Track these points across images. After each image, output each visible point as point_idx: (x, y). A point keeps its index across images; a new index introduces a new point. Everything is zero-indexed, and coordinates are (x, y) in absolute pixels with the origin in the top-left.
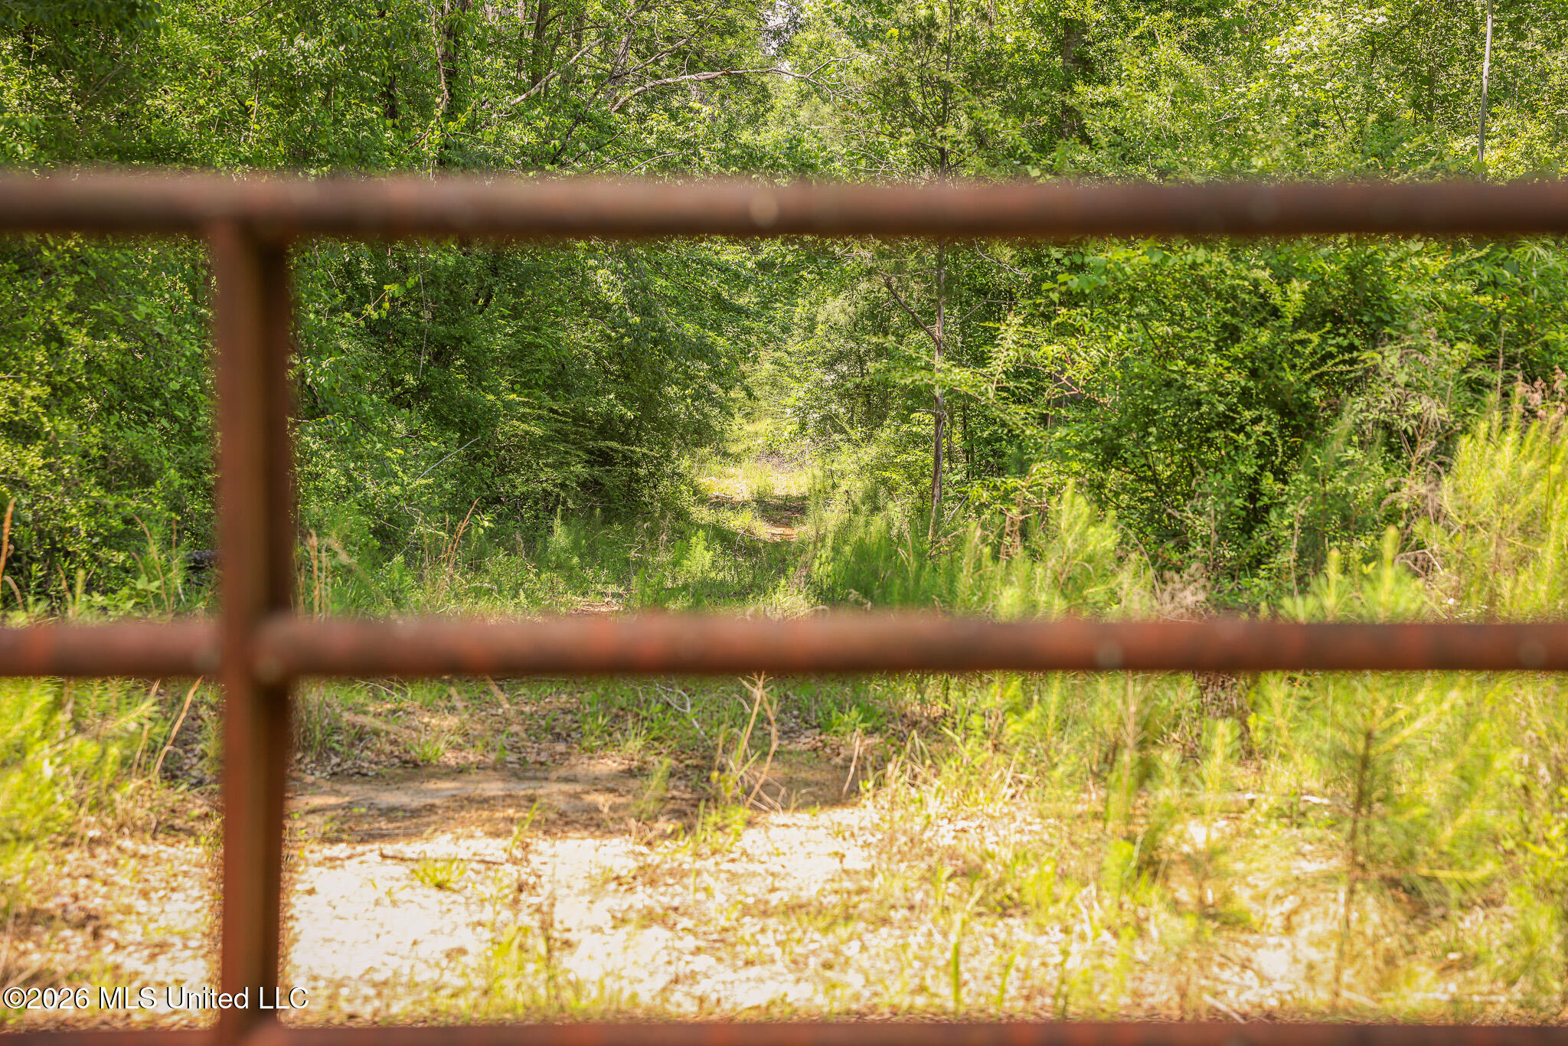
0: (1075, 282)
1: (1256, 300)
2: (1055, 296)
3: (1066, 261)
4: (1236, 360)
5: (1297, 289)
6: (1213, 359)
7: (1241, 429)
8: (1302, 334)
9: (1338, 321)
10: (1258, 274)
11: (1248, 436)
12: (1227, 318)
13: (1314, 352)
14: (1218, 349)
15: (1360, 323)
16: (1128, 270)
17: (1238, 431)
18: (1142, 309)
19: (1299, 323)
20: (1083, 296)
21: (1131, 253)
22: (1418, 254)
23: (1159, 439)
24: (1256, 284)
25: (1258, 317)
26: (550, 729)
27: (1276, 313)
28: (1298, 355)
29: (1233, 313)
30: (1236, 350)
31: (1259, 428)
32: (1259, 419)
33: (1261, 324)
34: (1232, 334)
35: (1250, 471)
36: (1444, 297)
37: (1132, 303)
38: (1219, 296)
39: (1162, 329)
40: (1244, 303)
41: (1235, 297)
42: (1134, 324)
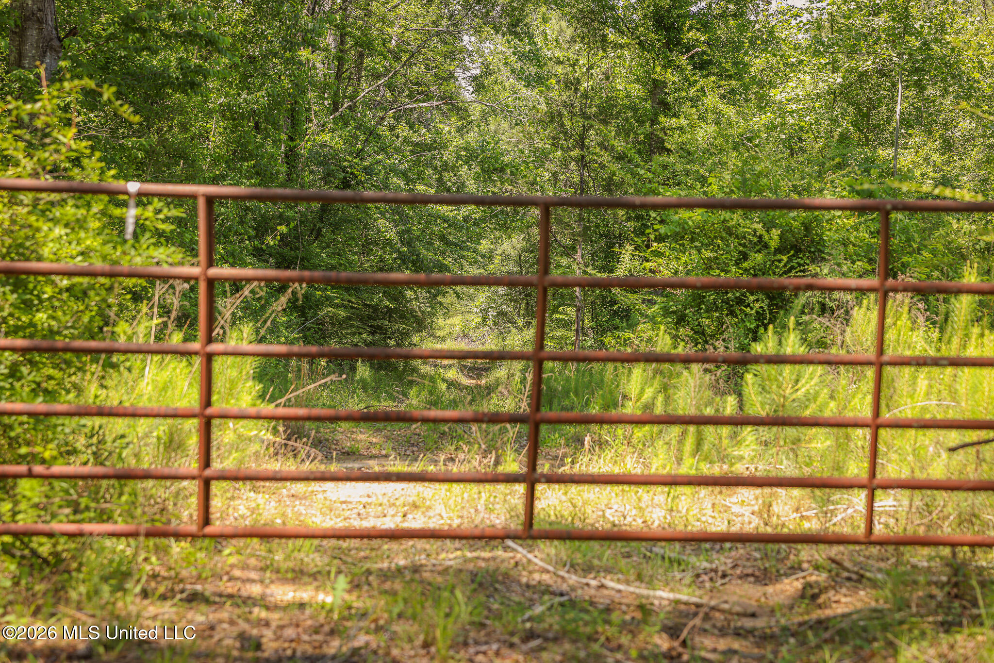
0: (663, 229)
1: (755, 239)
2: (652, 237)
3: (658, 218)
4: (746, 270)
5: (775, 233)
6: (734, 269)
7: (748, 305)
8: (779, 257)
9: (798, 250)
10: (756, 226)
11: (752, 309)
12: (741, 248)
13: (785, 266)
14: (737, 264)
15: (810, 252)
16: (690, 223)
17: (746, 307)
18: (697, 244)
19: (778, 251)
20: (667, 236)
21: (691, 214)
22: (839, 217)
23: (707, 311)
24: (755, 231)
25: (758, 248)
26: (409, 442)
27: (766, 246)
28: (777, 267)
29: (744, 246)
30: (745, 265)
31: (757, 305)
32: (757, 300)
33: (759, 251)
34: (745, 257)
35: (752, 326)
36: (852, 239)
37: (692, 240)
38: (737, 237)
39: (708, 254)
40: (750, 241)
41: (745, 238)
42: (694, 252)
